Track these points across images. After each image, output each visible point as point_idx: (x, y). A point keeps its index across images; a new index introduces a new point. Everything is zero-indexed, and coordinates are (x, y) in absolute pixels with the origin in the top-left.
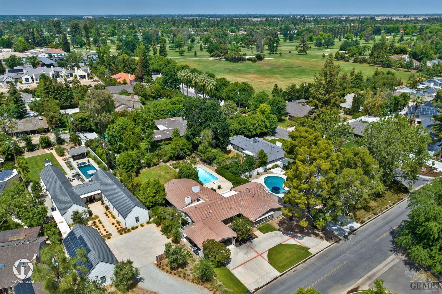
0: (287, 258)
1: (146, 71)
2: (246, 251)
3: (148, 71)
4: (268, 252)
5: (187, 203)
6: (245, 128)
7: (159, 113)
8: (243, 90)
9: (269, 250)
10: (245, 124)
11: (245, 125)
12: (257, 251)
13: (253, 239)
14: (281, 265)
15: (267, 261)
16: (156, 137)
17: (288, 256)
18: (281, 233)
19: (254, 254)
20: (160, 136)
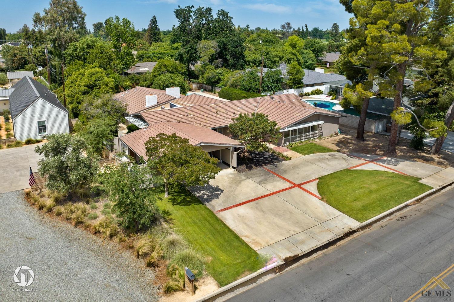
0: (371, 192)
1: (155, 39)
2: (262, 178)
3: (157, 39)
4: (317, 181)
5: (148, 105)
6: (268, 59)
7: (155, 57)
8: (267, 41)
9: (320, 178)
10: (268, 54)
11: (268, 56)
12: (290, 179)
13: (280, 161)
14: (358, 205)
15: (316, 196)
16: (141, 69)
17: (372, 189)
18: (346, 155)
19: (281, 185)
20: (147, 69)
